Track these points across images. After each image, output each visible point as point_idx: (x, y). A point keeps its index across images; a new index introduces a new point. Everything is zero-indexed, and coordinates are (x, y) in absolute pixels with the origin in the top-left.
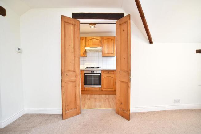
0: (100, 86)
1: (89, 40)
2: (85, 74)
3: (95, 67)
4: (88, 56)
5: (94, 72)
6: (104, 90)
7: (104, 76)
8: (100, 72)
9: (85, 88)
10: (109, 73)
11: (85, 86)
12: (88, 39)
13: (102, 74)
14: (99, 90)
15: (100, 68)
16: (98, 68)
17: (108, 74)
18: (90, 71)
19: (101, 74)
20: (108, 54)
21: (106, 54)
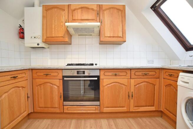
0: (97, 103)
1: (74, 10)
2: (64, 77)
3: (87, 63)
4: (72, 43)
5: (84, 72)
6: (106, 110)
7: (105, 82)
8: (97, 73)
9: (65, 107)
10: (116, 75)
11: (65, 103)
12: (72, 8)
13: (101, 78)
14: (96, 110)
15: (96, 64)
16: (92, 65)
17: (115, 77)
18: (76, 71)
19: (98, 77)
20: (112, 37)
21: (108, 38)
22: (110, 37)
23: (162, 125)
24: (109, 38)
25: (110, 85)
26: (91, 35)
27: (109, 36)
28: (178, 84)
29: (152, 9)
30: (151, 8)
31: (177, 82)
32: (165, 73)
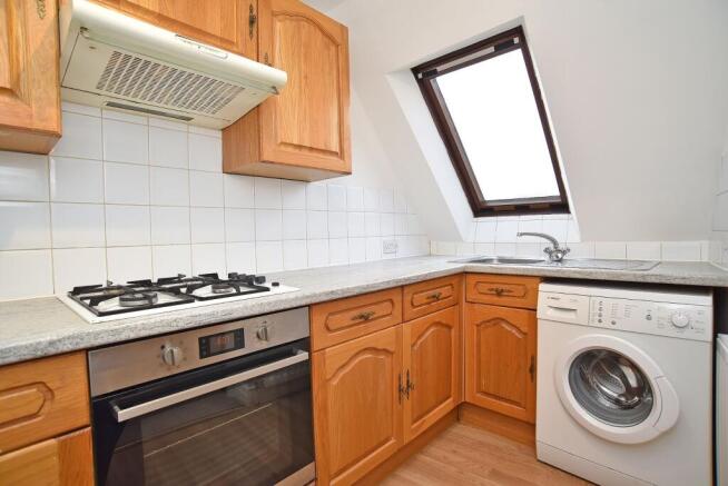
13: (317, 344)
20: (305, 147)
21: (290, 149)
22: (300, 147)
23: (481, 443)
24: (297, 151)
25: (347, 369)
26: (189, 119)
27: (295, 142)
28: (539, 314)
29: (417, 78)
30: (415, 70)
31: (535, 310)
32: (475, 285)
